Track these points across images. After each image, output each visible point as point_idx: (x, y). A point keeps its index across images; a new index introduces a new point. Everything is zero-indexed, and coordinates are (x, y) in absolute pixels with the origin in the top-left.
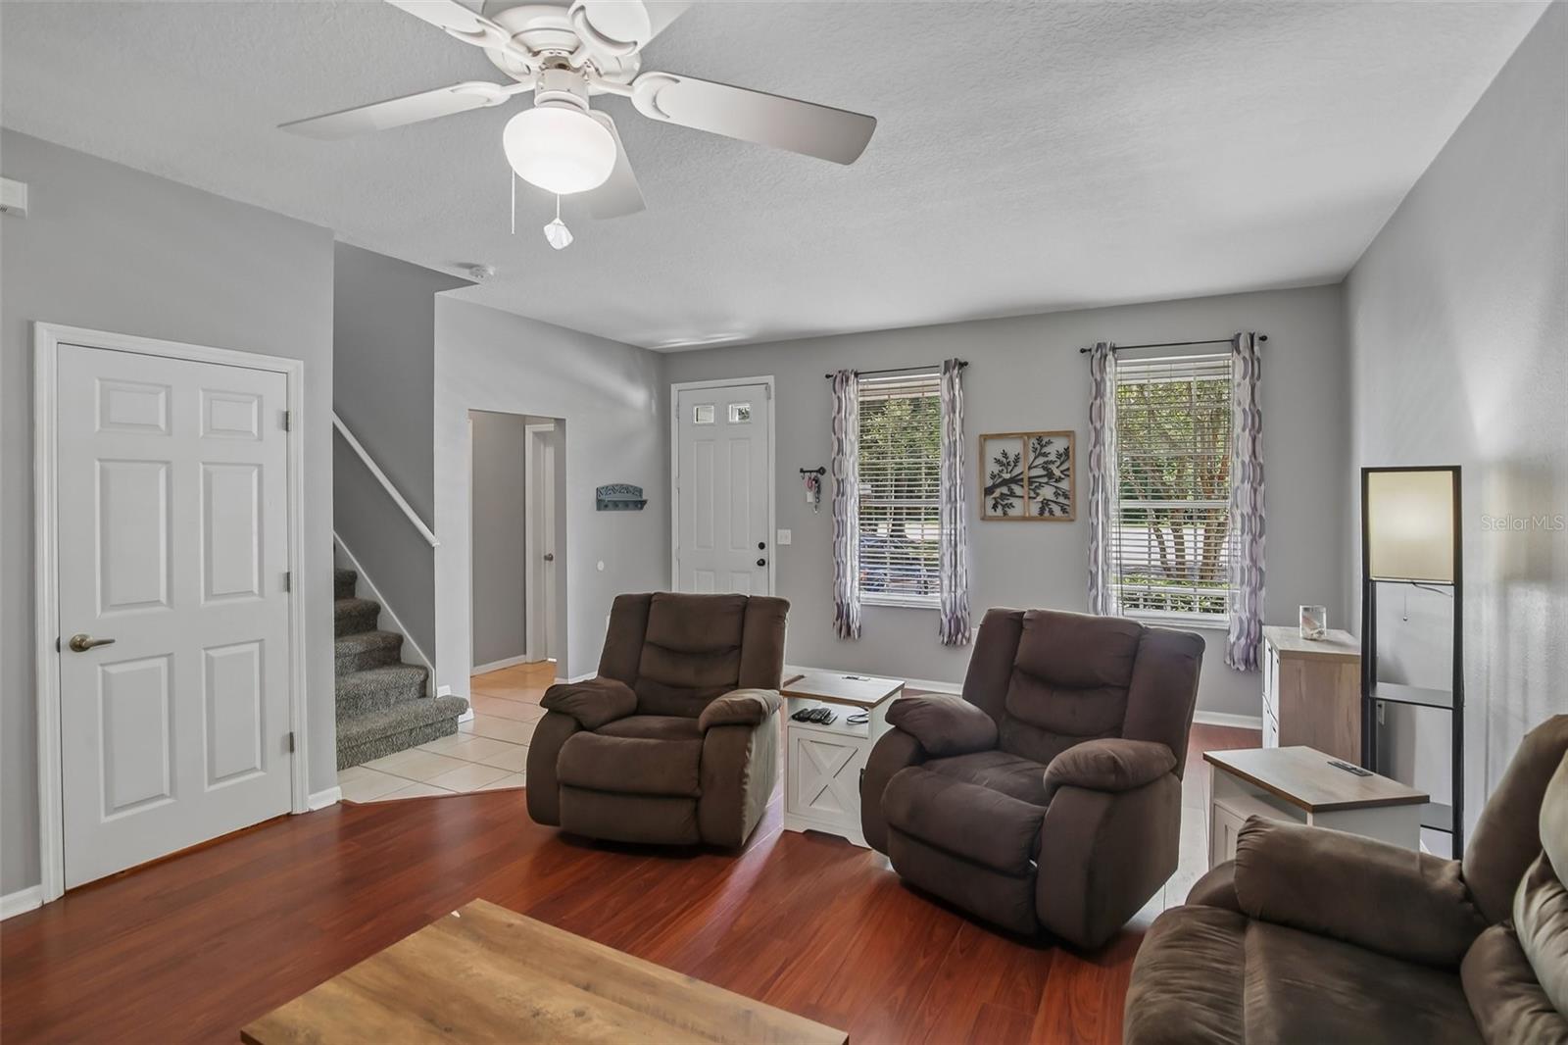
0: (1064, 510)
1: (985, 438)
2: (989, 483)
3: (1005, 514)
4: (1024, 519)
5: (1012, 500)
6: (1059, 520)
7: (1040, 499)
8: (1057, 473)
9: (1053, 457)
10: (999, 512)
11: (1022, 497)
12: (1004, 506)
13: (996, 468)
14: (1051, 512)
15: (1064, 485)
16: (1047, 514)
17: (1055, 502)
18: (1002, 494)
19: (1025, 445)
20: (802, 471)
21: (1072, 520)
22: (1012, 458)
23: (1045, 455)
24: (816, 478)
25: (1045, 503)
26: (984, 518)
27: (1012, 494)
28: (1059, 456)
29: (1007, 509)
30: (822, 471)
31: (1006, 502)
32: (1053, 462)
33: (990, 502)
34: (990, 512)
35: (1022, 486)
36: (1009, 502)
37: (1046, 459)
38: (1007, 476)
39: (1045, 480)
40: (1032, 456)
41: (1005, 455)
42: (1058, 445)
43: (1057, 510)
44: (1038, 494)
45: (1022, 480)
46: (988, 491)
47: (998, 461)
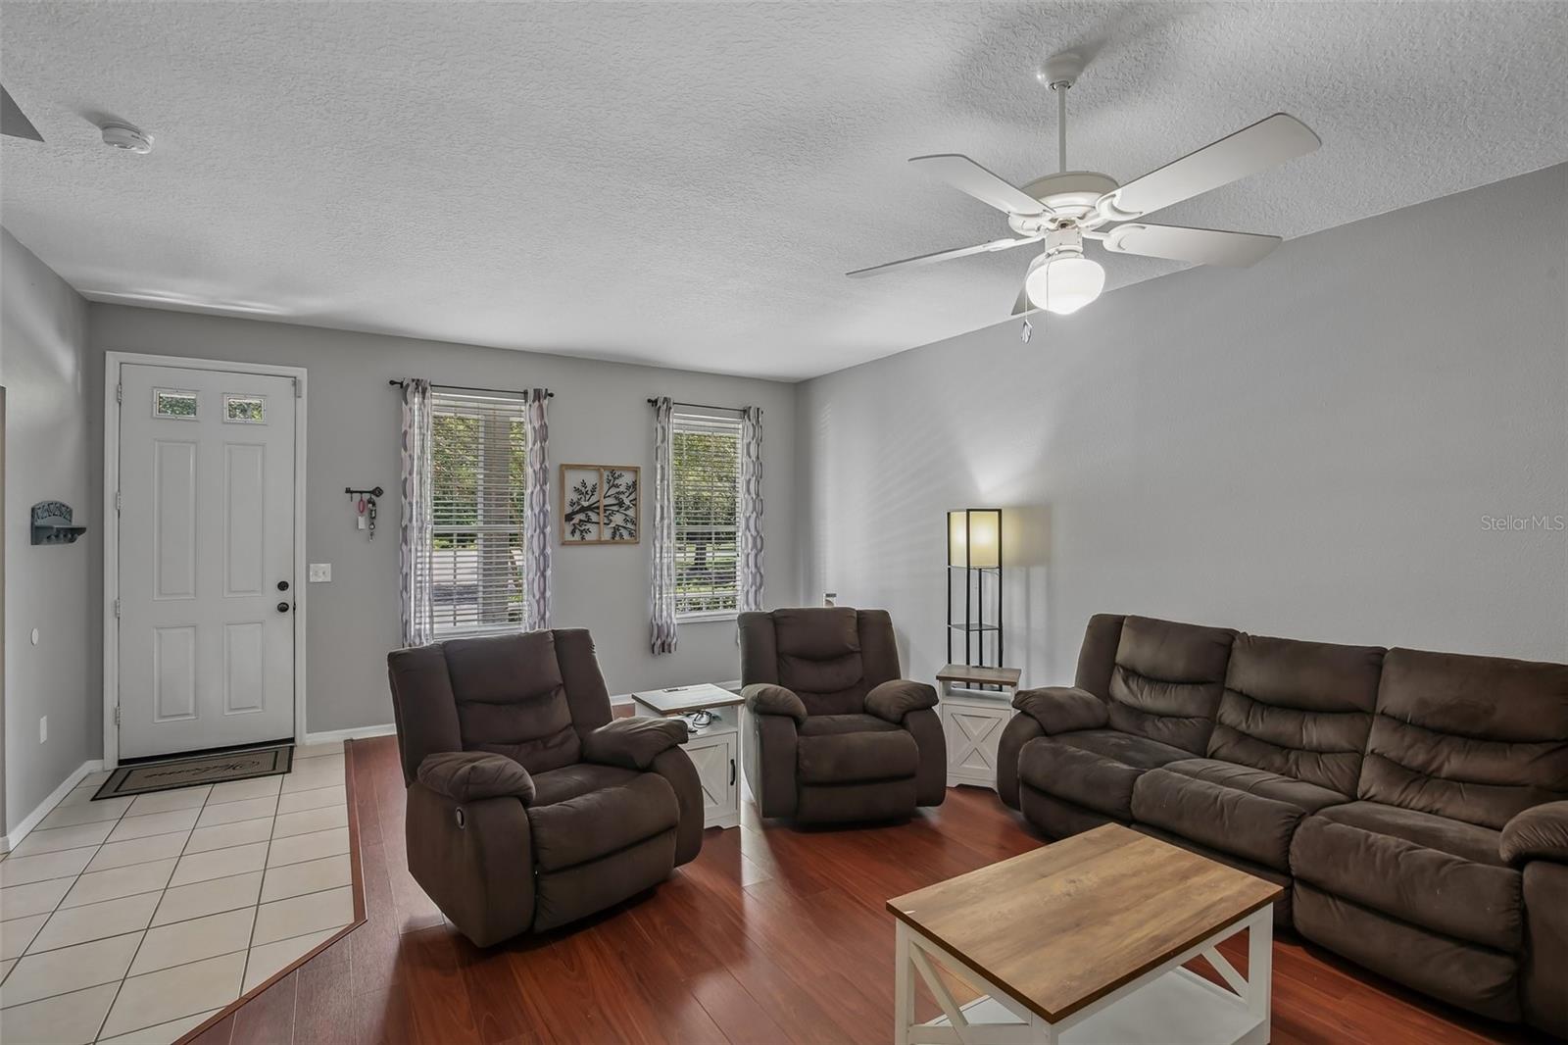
0: (631, 534)
1: (565, 468)
2: (568, 510)
3: (583, 538)
4: (600, 542)
5: (589, 526)
6: (627, 543)
7: (612, 525)
8: (627, 502)
9: (622, 489)
10: (577, 537)
11: (598, 523)
12: (582, 531)
13: (575, 497)
14: (621, 536)
15: (631, 513)
16: (617, 538)
17: (624, 528)
18: (581, 521)
19: (601, 476)
20: (348, 491)
21: (638, 543)
22: (589, 488)
23: (617, 486)
24: (370, 500)
25: (616, 529)
26: (564, 544)
27: (589, 521)
28: (628, 488)
29: (584, 534)
30: (378, 492)
31: (584, 527)
32: (623, 493)
33: (568, 528)
34: (568, 537)
35: (598, 514)
36: (587, 527)
37: (618, 490)
38: (586, 504)
39: (615, 508)
40: (606, 486)
41: (584, 484)
42: (627, 479)
43: (626, 536)
44: (611, 521)
45: (598, 508)
46: (569, 518)
47: (577, 490)
